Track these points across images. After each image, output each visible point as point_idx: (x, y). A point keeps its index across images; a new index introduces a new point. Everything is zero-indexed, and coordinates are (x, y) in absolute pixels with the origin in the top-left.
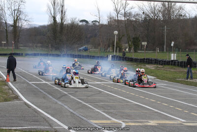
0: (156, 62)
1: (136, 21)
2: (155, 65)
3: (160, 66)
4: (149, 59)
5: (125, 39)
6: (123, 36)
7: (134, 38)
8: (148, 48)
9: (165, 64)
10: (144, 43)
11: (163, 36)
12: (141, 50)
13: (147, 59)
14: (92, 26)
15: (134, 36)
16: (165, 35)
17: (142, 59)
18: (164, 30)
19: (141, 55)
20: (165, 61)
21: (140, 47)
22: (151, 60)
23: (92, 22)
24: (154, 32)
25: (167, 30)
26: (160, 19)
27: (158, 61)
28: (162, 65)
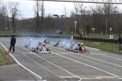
1: (88, 15)
2: (100, 43)
3: (103, 43)
4: (96, 39)
5: (81, 26)
7: (87, 26)
8: (96, 32)
9: (106, 42)
10: (93, 29)
11: (105, 24)
13: (95, 39)
14: (61, 18)
17: (92, 39)
18: (105, 20)
19: (91, 36)
20: (106, 40)
22: (98, 39)
23: (61, 16)
24: (99, 22)
25: (107, 20)
26: (103, 14)
27: (102, 40)
28: (104, 42)
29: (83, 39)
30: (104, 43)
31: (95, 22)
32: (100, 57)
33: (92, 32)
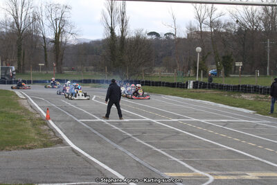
0: (256, 90)
1: (226, 34)
2: (255, 95)
3: (261, 96)
4: (246, 86)
6: (209, 53)
7: (224, 57)
8: (244, 71)
10: (239, 64)
11: (265, 53)
12: (234, 73)
13: (243, 86)
14: (165, 40)
15: (224, 54)
16: (269, 52)
18: (266, 45)
19: (234, 80)
20: (268, 89)
21: (233, 69)
22: (249, 87)
23: (165, 35)
24: (253, 48)
25: (270, 44)
26: (260, 30)
27: (258, 88)
28: (264, 94)
29: (217, 88)
30: (264, 96)
31: (242, 47)
32: (254, 127)
33: (236, 71)
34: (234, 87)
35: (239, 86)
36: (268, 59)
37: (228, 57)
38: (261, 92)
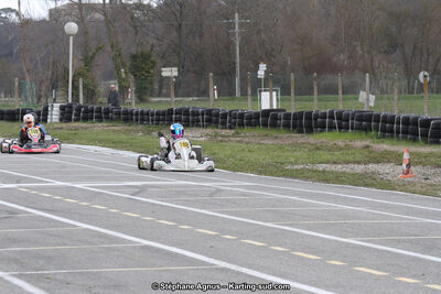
0: (212, 119)
2: (209, 131)
3: (224, 132)
4: (186, 112)
5: (104, 61)
6: (99, 49)
7: (134, 57)
9: (241, 125)
10: (170, 72)
11: (229, 46)
12: (160, 95)
13: (179, 112)
15: (134, 51)
16: (238, 43)
17: (163, 113)
18: (232, 26)
19: (157, 104)
20: (242, 116)
22: (195, 114)
24: (201, 36)
25: (241, 25)
27: (217, 115)
28: (230, 128)
29: (118, 119)
30: (233, 131)
31: (175, 34)
32: (211, 195)
33: (164, 91)
34: (158, 114)
35: (170, 111)
36: (238, 60)
37: (145, 57)
38: (224, 124)
